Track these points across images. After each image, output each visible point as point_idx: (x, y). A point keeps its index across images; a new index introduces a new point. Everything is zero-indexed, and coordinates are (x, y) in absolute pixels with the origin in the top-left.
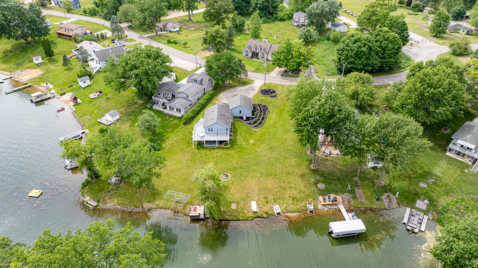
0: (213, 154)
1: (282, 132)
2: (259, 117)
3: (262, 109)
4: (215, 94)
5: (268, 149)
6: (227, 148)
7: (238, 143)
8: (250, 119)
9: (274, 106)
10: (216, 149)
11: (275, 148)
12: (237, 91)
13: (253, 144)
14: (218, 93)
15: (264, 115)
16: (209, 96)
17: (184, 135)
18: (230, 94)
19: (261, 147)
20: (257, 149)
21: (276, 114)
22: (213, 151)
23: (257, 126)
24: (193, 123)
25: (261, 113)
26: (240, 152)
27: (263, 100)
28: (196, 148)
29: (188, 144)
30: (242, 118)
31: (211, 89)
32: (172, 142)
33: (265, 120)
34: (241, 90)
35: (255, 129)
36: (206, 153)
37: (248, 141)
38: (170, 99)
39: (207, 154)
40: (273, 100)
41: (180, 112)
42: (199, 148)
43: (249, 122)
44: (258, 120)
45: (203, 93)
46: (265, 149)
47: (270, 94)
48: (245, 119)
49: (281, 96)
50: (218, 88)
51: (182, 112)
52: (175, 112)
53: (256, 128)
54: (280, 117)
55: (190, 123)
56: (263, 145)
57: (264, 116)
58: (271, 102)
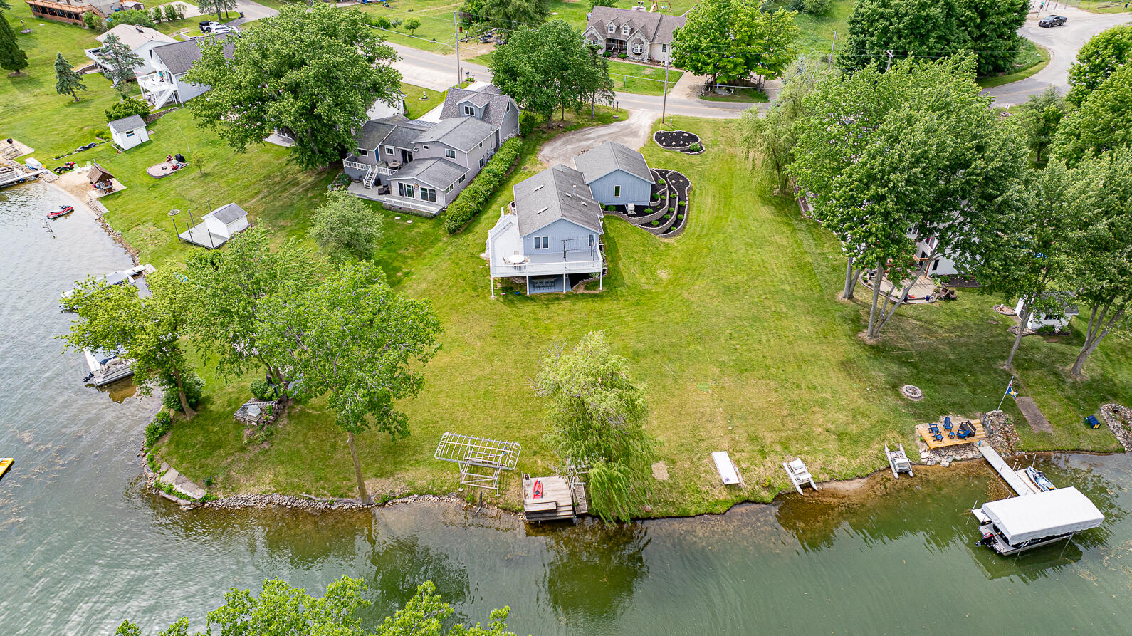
0: (559, 315)
1: (745, 244)
2: (670, 206)
3: (673, 184)
4: (528, 149)
5: (718, 293)
6: (596, 296)
7: (627, 281)
8: (646, 210)
9: (702, 177)
10: (564, 299)
11: (738, 288)
12: (589, 139)
13: (670, 282)
14: (534, 147)
15: (679, 200)
16: (514, 152)
17: (457, 264)
18: (569, 147)
19: (697, 287)
20: (685, 294)
21: (714, 196)
22: (554, 307)
23: (669, 230)
24: (478, 229)
25: (672, 195)
26: (638, 304)
27: (668, 161)
28: (501, 299)
29: (475, 289)
30: (622, 209)
31: (513, 134)
32: (424, 286)
33: (687, 215)
34: (599, 137)
35: (666, 240)
36: (535, 314)
37: (653, 273)
38: (398, 164)
39: (540, 316)
40: (696, 159)
41: (433, 199)
42: (512, 301)
43: (644, 219)
44: (669, 212)
45: (494, 146)
46: (710, 293)
47: (684, 145)
48: (634, 213)
49: (716, 149)
50: (531, 132)
51: (441, 201)
52: (418, 202)
53: (666, 237)
54: (726, 204)
55: (467, 230)
56: (700, 283)
57: (681, 203)
58: (692, 165)
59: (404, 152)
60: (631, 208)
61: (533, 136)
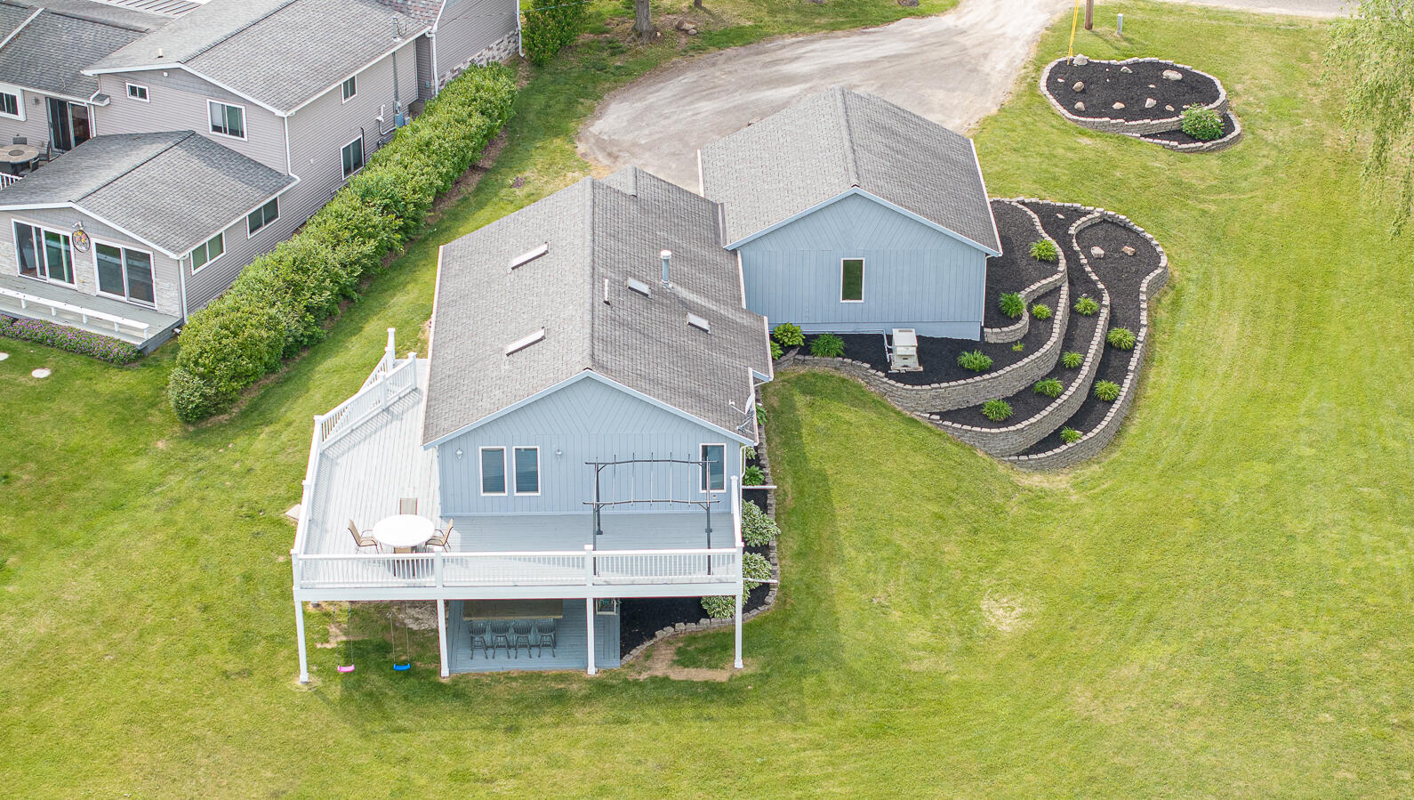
0: (553, 763)
2: (1068, 343)
3: (1094, 261)
4: (544, 111)
6: (715, 691)
7: (853, 637)
8: (966, 358)
9: (1216, 236)
10: (587, 699)
12: (790, 80)
13: (1027, 646)
14: (571, 104)
15: (1113, 322)
17: (191, 544)
18: (706, 107)
19: (1129, 671)
20: (1081, 697)
21: (1256, 313)
22: (544, 734)
23: (1055, 439)
25: (1085, 302)
26: (881, 729)
27: (1084, 172)
28: (335, 691)
29: (240, 645)
30: (870, 349)
31: (498, 51)
32: (42, 625)
33: (1140, 381)
34: (828, 72)
35: (1036, 481)
36: (457, 753)
37: (963, 607)
38: (29, 154)
39: (479, 763)
40: (1201, 168)
42: (375, 698)
43: (955, 392)
44: (1064, 371)
47: (1158, 112)
48: (914, 365)
49: (1285, 131)
50: (565, 45)
51: (169, 298)
52: (85, 299)
53: (1040, 468)
54: (1297, 347)
56: (1151, 655)
57: (1118, 334)
58: (1182, 190)
59: (58, 108)
60: (904, 346)
61: (573, 63)
